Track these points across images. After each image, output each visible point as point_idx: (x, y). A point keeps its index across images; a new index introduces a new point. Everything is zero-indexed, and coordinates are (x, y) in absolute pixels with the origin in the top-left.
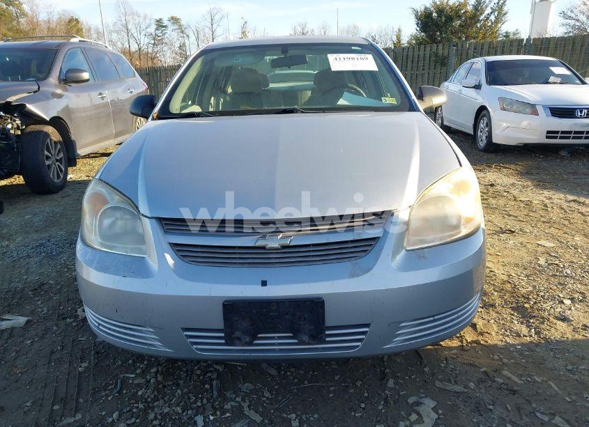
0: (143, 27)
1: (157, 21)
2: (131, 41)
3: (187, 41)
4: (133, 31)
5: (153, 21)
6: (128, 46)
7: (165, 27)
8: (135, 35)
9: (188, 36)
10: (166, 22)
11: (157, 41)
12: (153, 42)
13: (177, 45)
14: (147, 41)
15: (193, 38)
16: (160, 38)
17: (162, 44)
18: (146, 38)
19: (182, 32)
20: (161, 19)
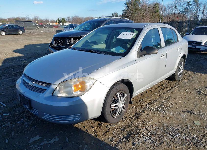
0: (182, 5)
1: (188, 2)
2: (176, 10)
3: (199, 10)
4: (178, 7)
5: (187, 3)
6: (174, 12)
7: (191, 4)
8: (178, 8)
9: (200, 8)
10: (191, 3)
11: (186, 10)
12: (184, 10)
13: (194, 11)
14: (182, 10)
15: (202, 8)
16: (187, 9)
17: (188, 11)
18: (182, 9)
19: (198, 6)
20: (190, 2)
